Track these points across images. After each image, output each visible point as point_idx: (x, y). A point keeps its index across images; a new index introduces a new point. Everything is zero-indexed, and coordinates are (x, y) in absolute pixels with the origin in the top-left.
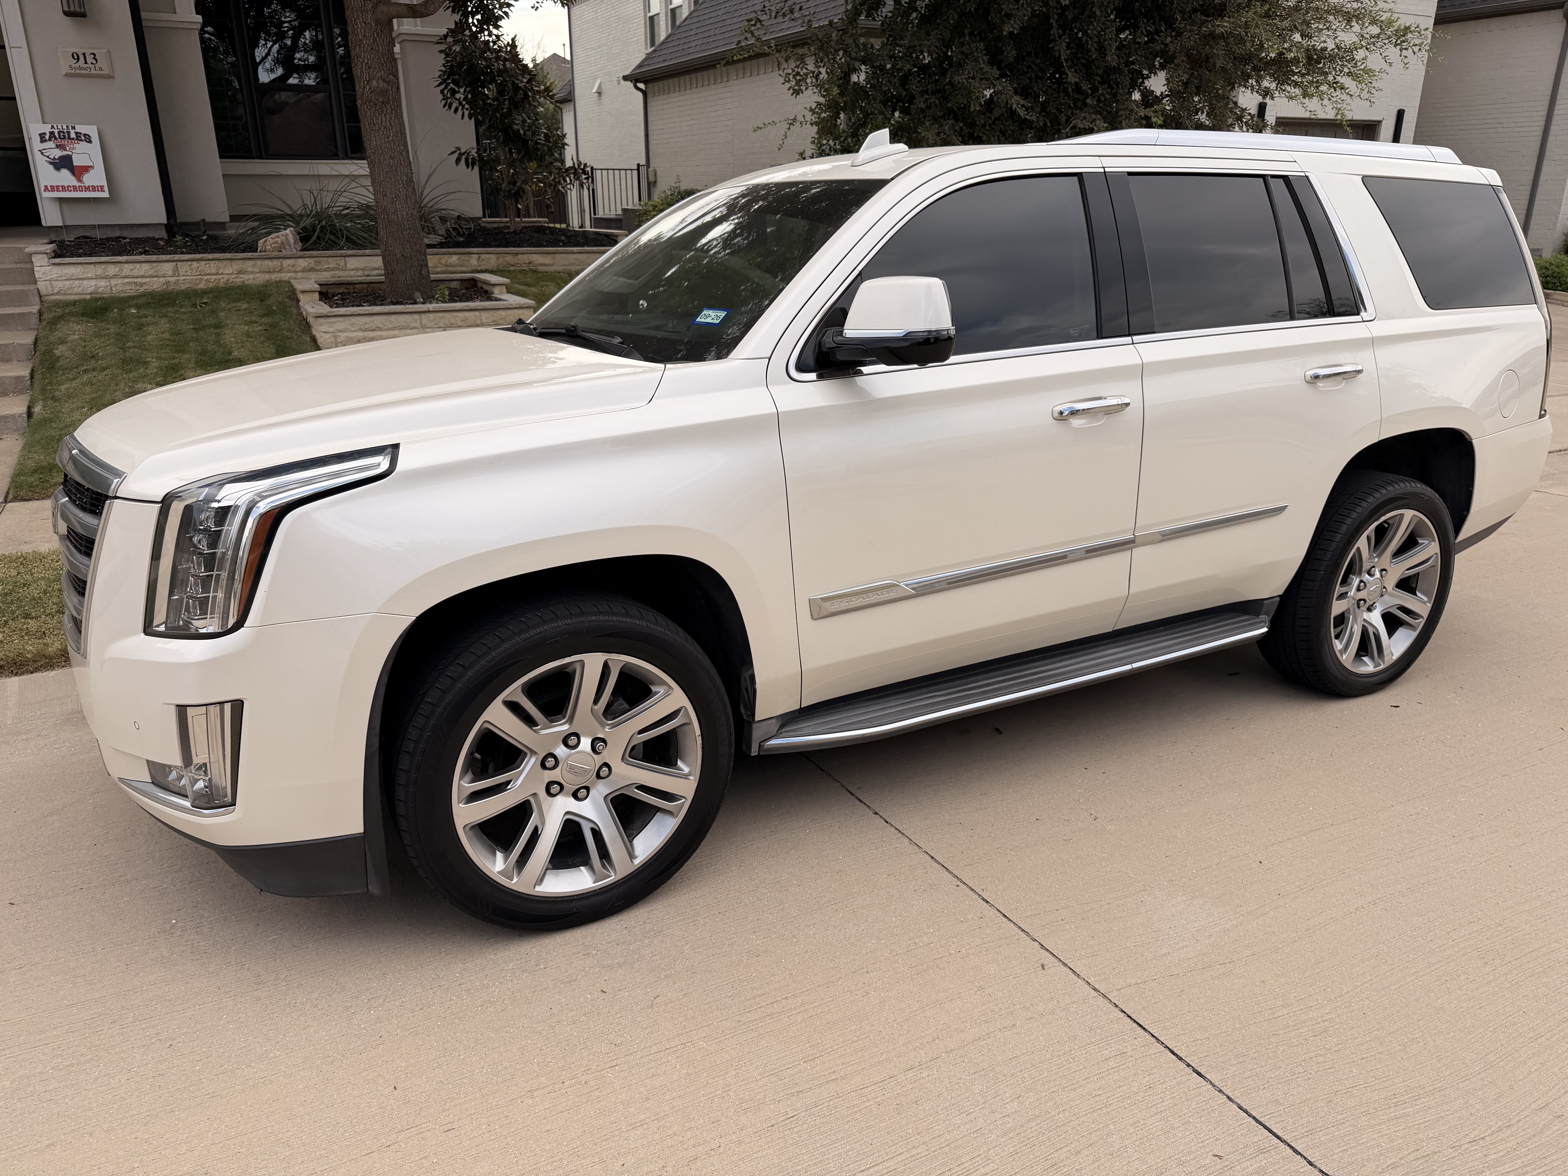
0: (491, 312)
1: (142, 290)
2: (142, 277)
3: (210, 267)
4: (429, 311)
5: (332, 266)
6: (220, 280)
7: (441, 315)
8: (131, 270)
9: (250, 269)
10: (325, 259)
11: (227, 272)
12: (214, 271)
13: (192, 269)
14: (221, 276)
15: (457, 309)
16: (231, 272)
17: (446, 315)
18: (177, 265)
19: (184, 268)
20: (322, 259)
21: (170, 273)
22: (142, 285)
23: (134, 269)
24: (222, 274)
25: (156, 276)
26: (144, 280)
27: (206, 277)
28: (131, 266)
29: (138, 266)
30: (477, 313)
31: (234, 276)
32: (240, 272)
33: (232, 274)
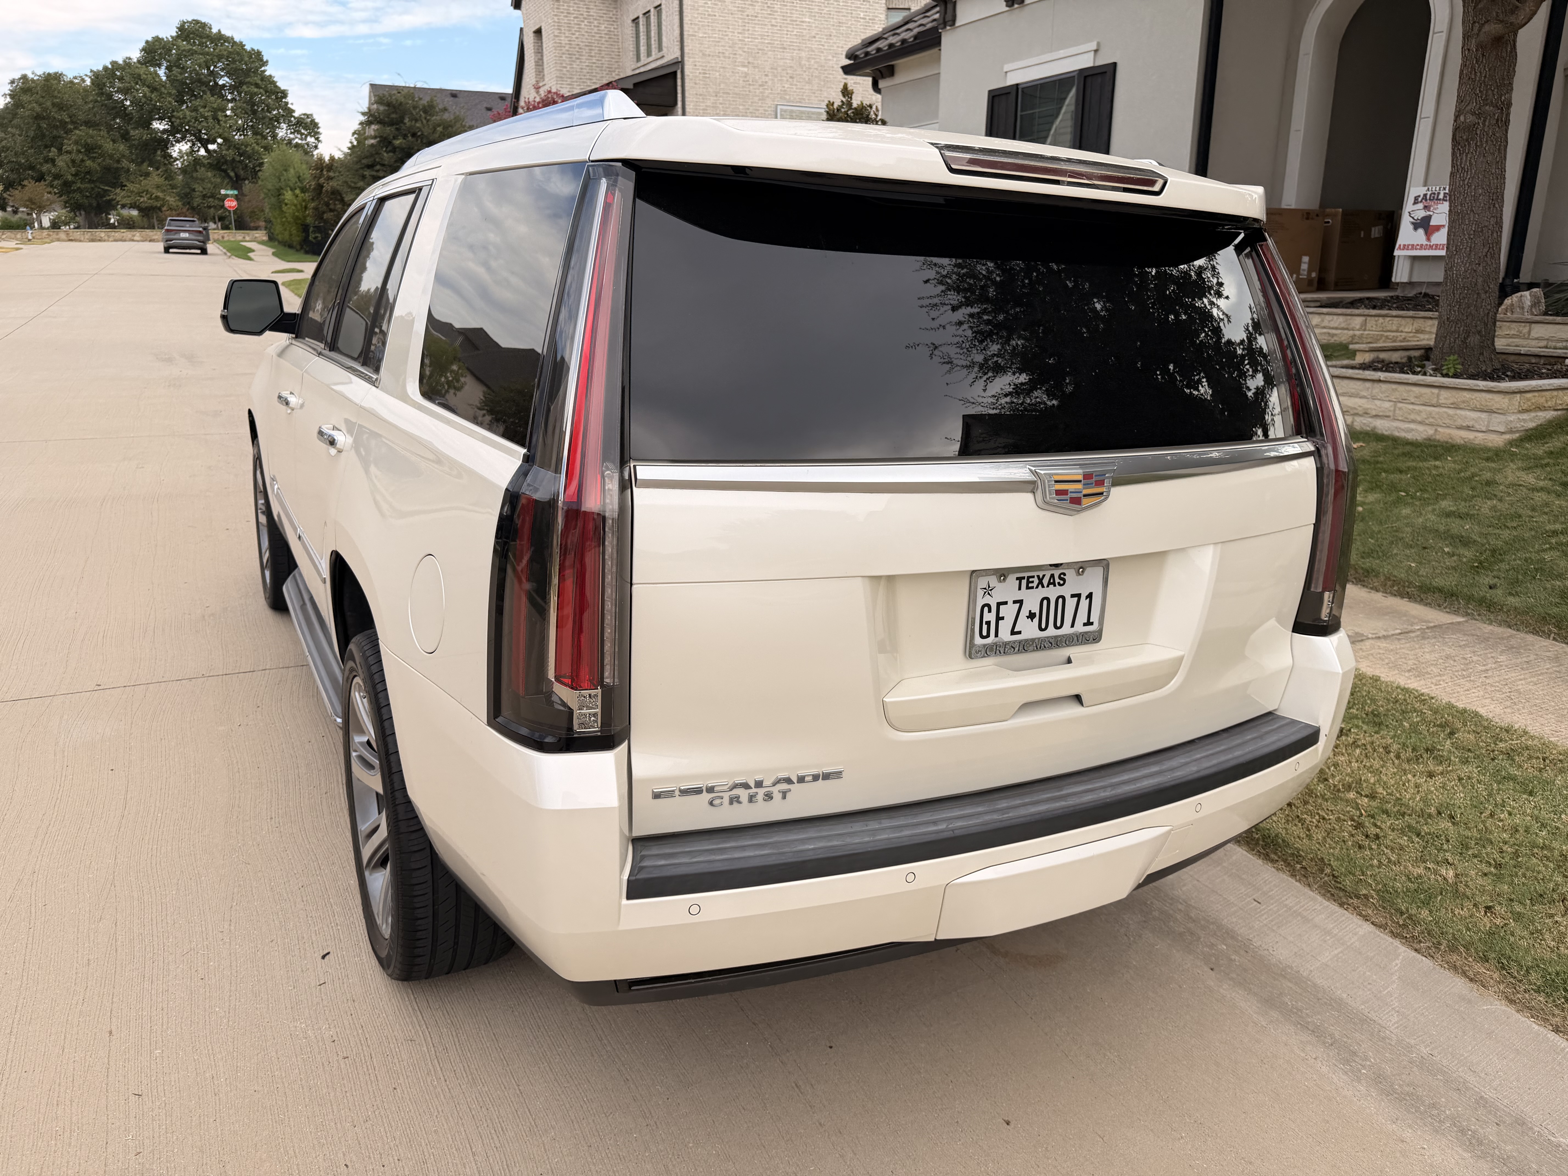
0: (1454, 392)
1: (1332, 340)
2: (1336, 328)
3: (1392, 323)
4: (1380, 381)
5: (1512, 332)
6: (1397, 337)
7: (1394, 386)
8: (1329, 321)
9: (1428, 329)
10: (1508, 324)
11: (1406, 330)
12: (1394, 328)
13: (1376, 325)
14: (1399, 334)
15: (1410, 382)
16: (1410, 330)
17: (1402, 388)
18: (1366, 320)
19: (1371, 322)
20: (1505, 323)
21: (1358, 327)
22: (1333, 335)
23: (1332, 320)
24: (1402, 332)
25: (1347, 329)
26: (1334, 331)
27: (1386, 334)
28: (1330, 317)
29: (1335, 317)
30: (1436, 391)
31: (1411, 335)
32: (1417, 332)
33: (1410, 332)
